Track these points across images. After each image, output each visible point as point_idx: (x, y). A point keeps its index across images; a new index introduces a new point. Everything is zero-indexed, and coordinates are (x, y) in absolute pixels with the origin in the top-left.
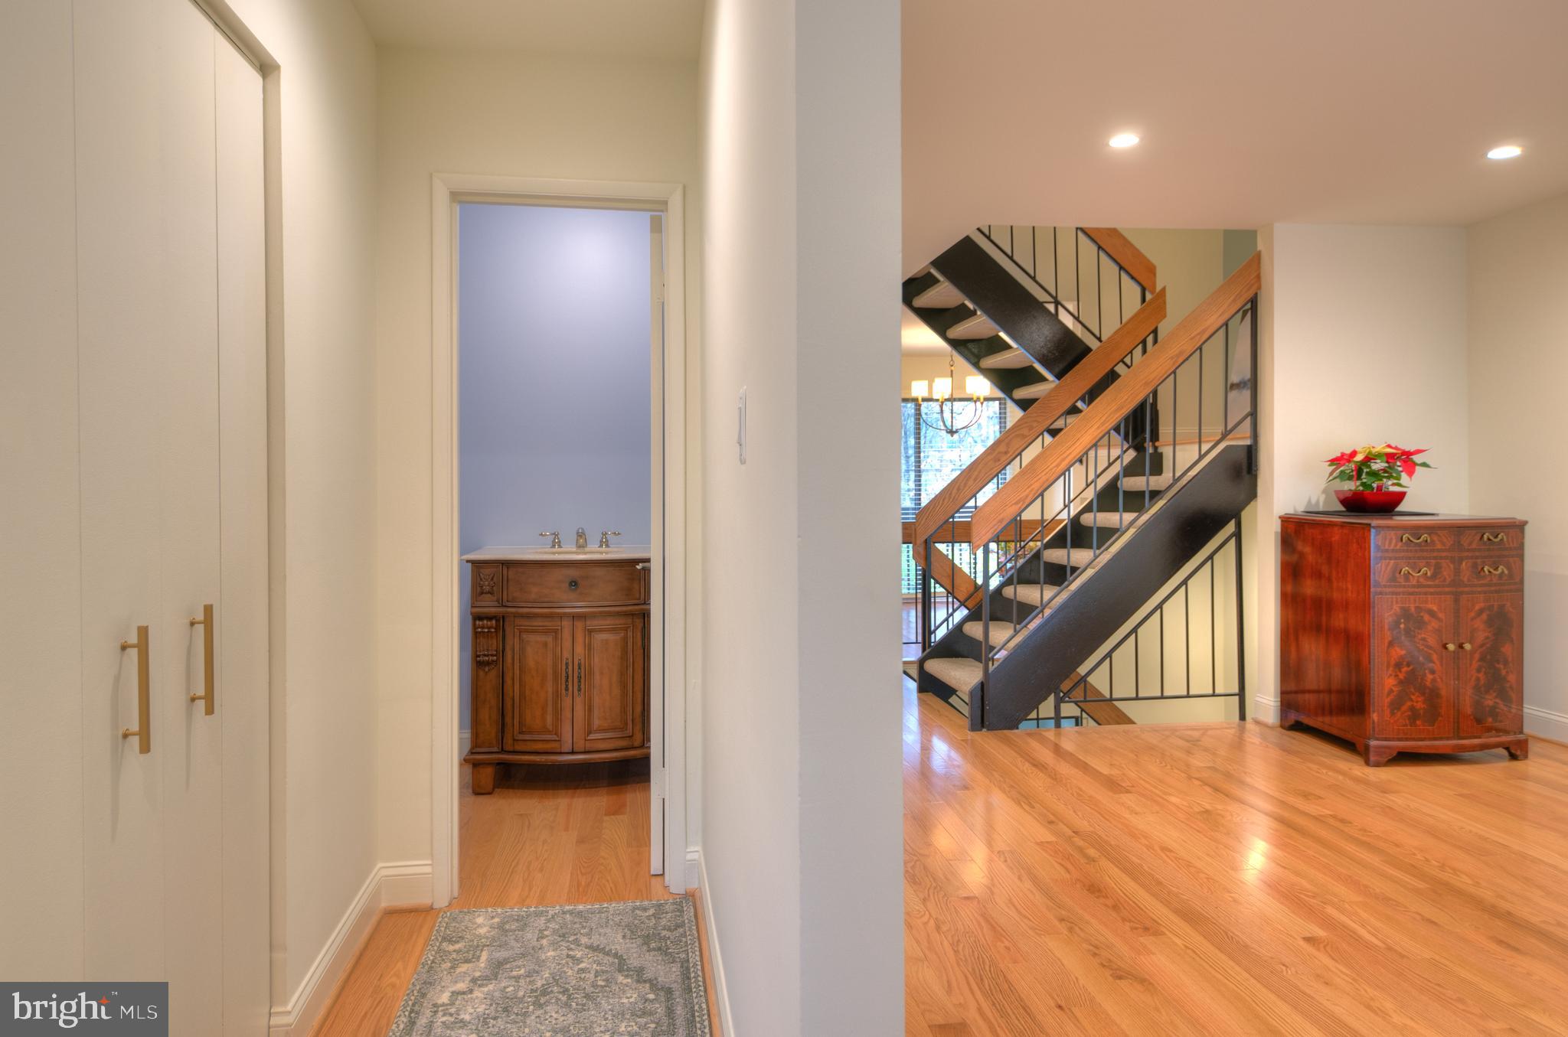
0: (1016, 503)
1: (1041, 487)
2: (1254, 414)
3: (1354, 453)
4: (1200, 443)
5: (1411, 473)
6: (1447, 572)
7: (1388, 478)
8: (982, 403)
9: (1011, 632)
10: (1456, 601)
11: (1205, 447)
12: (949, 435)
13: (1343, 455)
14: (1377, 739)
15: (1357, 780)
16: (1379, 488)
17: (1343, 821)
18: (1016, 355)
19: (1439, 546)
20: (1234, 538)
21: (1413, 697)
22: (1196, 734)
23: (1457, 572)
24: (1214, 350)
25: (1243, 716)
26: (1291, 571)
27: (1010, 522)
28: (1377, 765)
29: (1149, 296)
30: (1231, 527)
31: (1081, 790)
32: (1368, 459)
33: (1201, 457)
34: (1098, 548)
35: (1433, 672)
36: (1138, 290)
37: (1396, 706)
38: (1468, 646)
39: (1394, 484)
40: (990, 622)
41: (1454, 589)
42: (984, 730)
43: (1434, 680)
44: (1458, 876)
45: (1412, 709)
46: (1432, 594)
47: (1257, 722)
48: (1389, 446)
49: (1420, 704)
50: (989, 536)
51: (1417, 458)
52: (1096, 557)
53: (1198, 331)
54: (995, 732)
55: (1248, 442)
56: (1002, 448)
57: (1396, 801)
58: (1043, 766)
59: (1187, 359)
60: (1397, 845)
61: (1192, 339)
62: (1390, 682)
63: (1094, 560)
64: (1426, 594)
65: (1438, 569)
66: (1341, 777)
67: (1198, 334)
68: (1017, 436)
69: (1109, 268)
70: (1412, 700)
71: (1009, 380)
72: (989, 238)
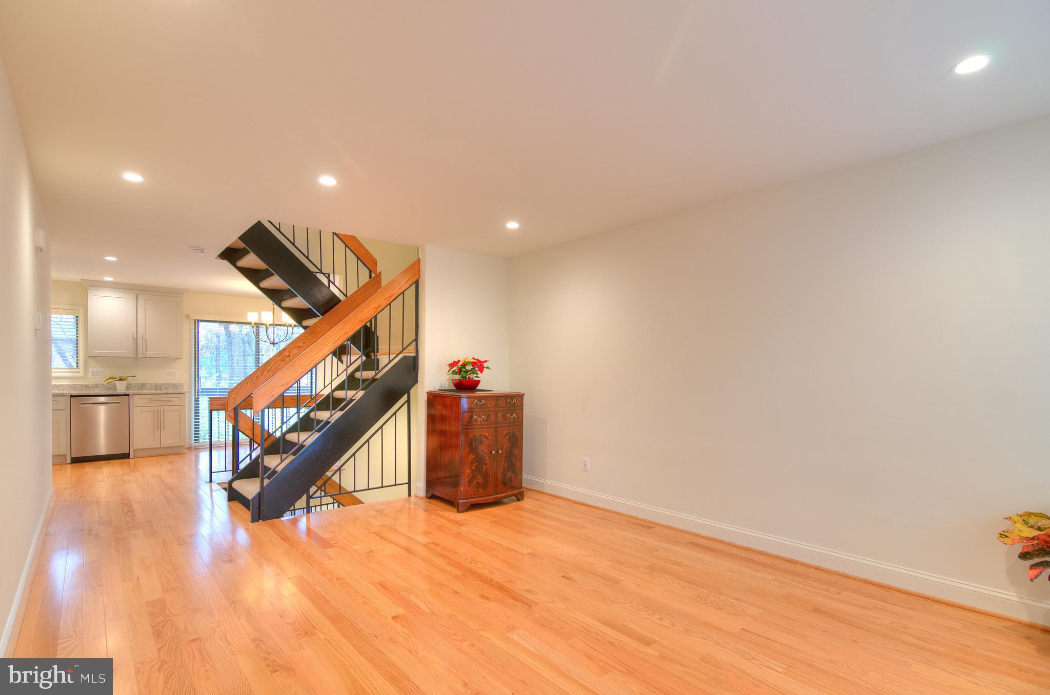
0: (282, 386)
1: (299, 376)
2: (416, 340)
3: (459, 361)
4: (389, 354)
5: (481, 372)
6: (492, 418)
7: (473, 373)
8: (293, 328)
9: (279, 461)
10: (496, 431)
11: (392, 357)
12: (272, 345)
13: (454, 362)
14: (463, 499)
15: (451, 521)
16: (469, 378)
17: (437, 545)
18: (299, 302)
19: (489, 406)
20: (407, 403)
21: (478, 477)
22: (383, 507)
23: (497, 417)
24: (397, 305)
25: (410, 495)
26: (431, 419)
27: (280, 396)
28: (463, 512)
29: (373, 275)
30: (405, 398)
32: (464, 365)
33: (390, 361)
34: (334, 409)
35: (486, 465)
36: (367, 272)
37: (470, 482)
38: (500, 451)
39: (475, 377)
40: (265, 456)
41: (495, 426)
42: (261, 521)
43: (486, 469)
44: (477, 565)
45: (478, 483)
46: (486, 428)
47: (416, 496)
48: (474, 358)
49: (480, 479)
50: (265, 404)
51: (485, 365)
52: (332, 416)
53: (389, 295)
54: (267, 521)
55: (414, 354)
56: (286, 353)
57: (464, 530)
58: (288, 539)
59: (383, 310)
60: (456, 553)
61: (385, 299)
62: (468, 471)
63: (330, 417)
64: (484, 428)
65: (489, 415)
66: (444, 521)
67: (388, 298)
68: (295, 347)
69: (352, 258)
70: (477, 479)
71: (300, 315)
72: (279, 230)
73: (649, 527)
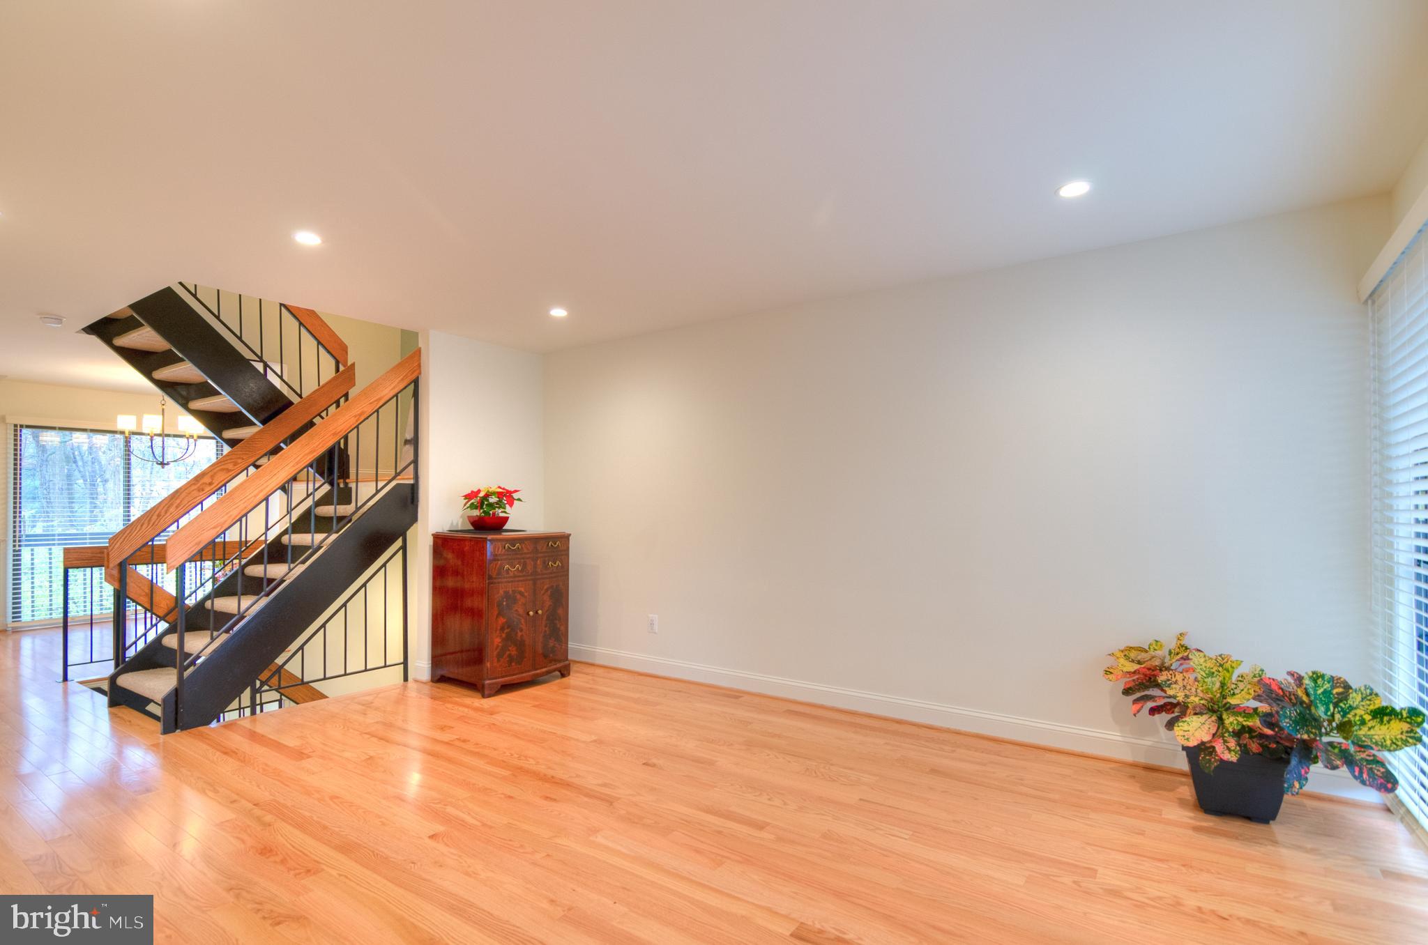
0: (214, 528)
1: (240, 513)
2: (415, 462)
3: (479, 491)
4: (377, 481)
5: (511, 504)
6: (530, 568)
7: (499, 508)
8: (195, 440)
9: (208, 640)
10: (535, 584)
11: (381, 484)
12: (160, 466)
13: (472, 492)
14: (490, 679)
15: (476, 709)
16: (494, 514)
17: (464, 741)
18: (223, 402)
19: (525, 551)
20: (401, 551)
21: (510, 648)
22: (369, 698)
23: (535, 566)
24: (388, 413)
25: (406, 679)
26: (439, 572)
27: (209, 544)
28: (489, 696)
29: (342, 368)
30: (399, 543)
31: (266, 765)
32: (487, 496)
33: (378, 491)
34: (293, 562)
35: (521, 631)
36: (333, 362)
37: (499, 656)
38: (540, 612)
39: (502, 512)
40: (186, 634)
41: (533, 577)
42: (178, 731)
43: (522, 635)
44: (528, 761)
45: (510, 656)
46: (521, 581)
47: (416, 681)
48: (500, 487)
49: (513, 651)
50: (186, 556)
51: (515, 496)
52: (290, 570)
53: (377, 398)
54: (188, 730)
55: (412, 482)
56: (207, 480)
57: (497, 719)
58: (234, 752)
59: (367, 418)
60: (495, 749)
61: (371, 403)
62: (497, 641)
63: (288, 573)
64: (518, 581)
65: (525, 565)
66: (466, 710)
67: (376, 401)
68: (222, 470)
69: (309, 343)
70: (509, 650)
71: (218, 422)
72: (195, 296)
73: (737, 697)
